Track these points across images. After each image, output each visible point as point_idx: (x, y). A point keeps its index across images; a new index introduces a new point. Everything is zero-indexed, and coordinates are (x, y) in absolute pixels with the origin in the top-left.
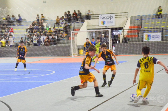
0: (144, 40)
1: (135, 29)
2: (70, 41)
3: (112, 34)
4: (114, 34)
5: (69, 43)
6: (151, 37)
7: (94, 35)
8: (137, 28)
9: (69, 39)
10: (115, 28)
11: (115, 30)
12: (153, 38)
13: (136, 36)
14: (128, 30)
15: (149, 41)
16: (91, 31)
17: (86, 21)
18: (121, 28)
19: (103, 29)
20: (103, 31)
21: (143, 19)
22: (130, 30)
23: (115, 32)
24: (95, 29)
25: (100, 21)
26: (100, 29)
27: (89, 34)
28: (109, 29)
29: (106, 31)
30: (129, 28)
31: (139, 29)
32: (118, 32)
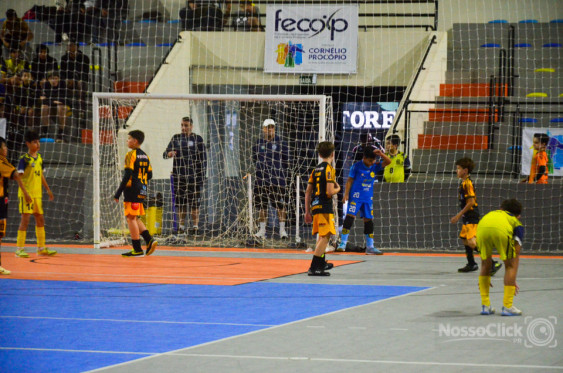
0: (526, 169)
1: (478, 98)
2: (90, 152)
3: (338, 126)
4: (349, 126)
5: (79, 164)
7: (232, 120)
9: (80, 141)
10: (360, 89)
11: (359, 100)
13: (479, 139)
14: (433, 106)
15: (555, 173)
16: (215, 101)
17: (186, 35)
18: (394, 94)
19: (290, 90)
20: (288, 102)
21: (523, 45)
22: (444, 107)
23: (356, 113)
24: (237, 87)
25: (272, 41)
26: (267, 90)
27: (205, 114)
28: (320, 90)
29: (304, 102)
30: (438, 94)
31: (499, 103)
32: (372, 116)
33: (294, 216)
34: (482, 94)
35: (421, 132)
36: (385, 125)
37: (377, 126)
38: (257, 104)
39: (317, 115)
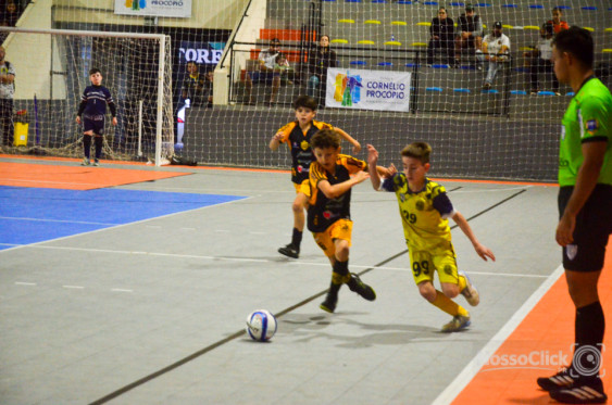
0: (330, 102)
1: (290, 42)
3: (175, 60)
4: (184, 59)
6: (363, 91)
8: (297, 42)
10: (193, 30)
11: (192, 39)
12: (372, 94)
14: (254, 47)
15: (353, 106)
18: (221, 35)
19: (134, 29)
20: (133, 39)
26: (115, 28)
28: (160, 30)
29: (147, 39)
30: (258, 37)
31: (308, 47)
32: (203, 53)
33: (137, 134)
34: (293, 38)
35: (243, 68)
36: (214, 61)
37: (207, 61)
38: (107, 40)
39: (158, 51)
